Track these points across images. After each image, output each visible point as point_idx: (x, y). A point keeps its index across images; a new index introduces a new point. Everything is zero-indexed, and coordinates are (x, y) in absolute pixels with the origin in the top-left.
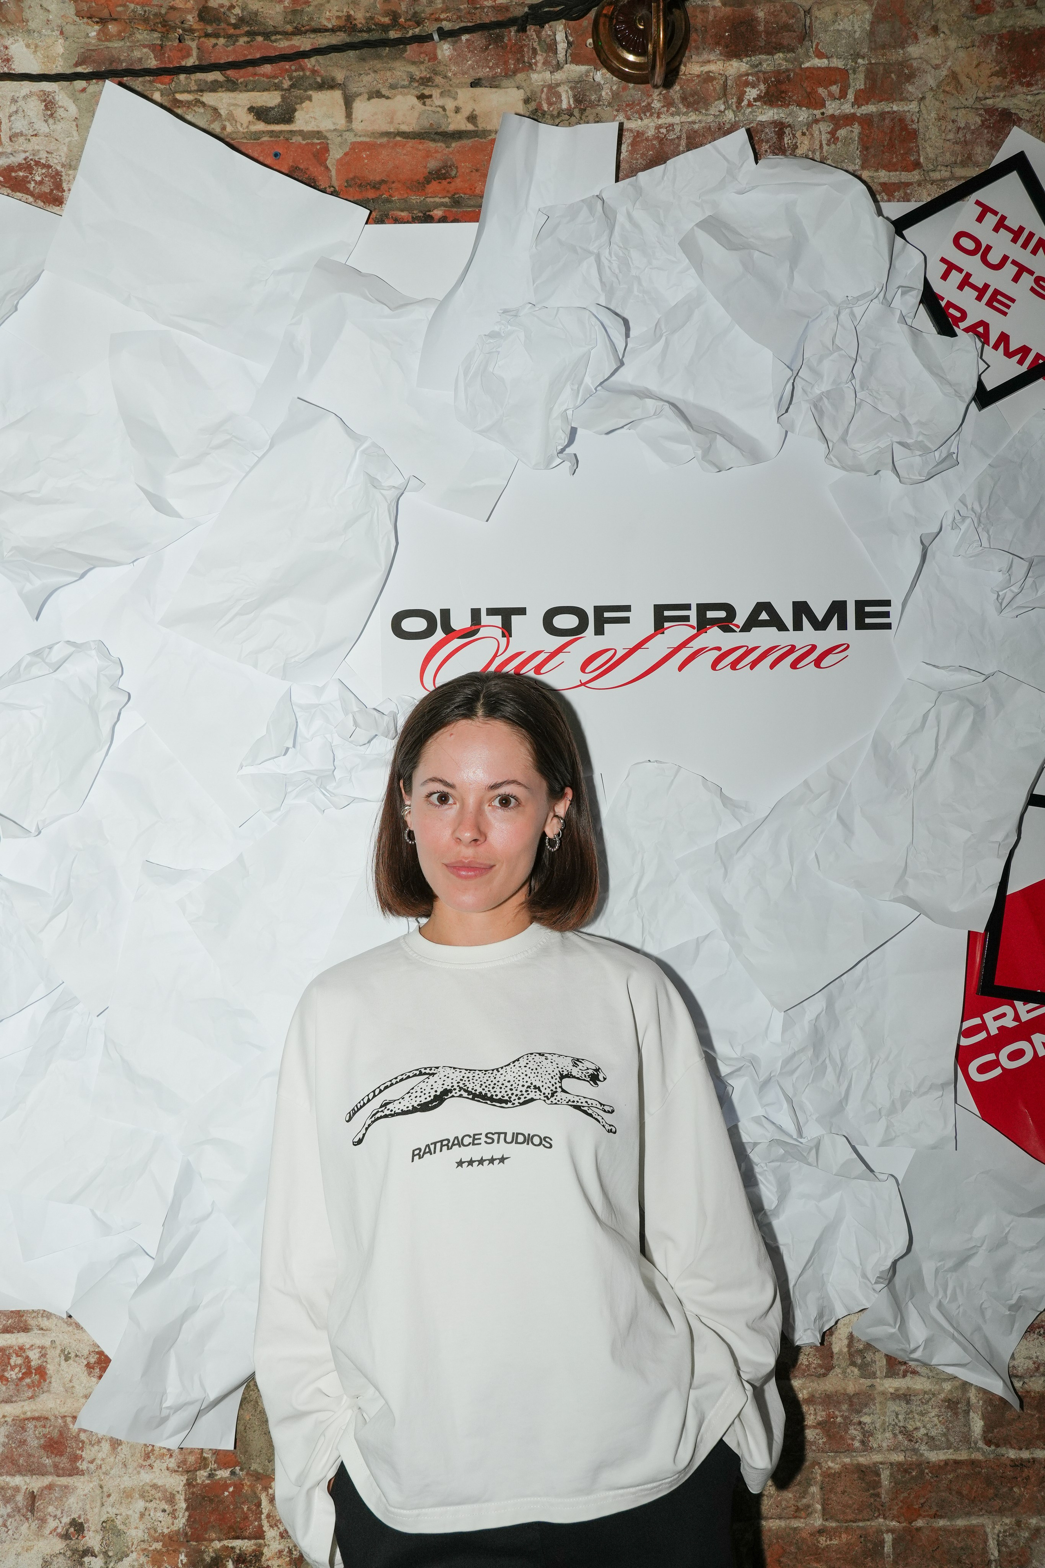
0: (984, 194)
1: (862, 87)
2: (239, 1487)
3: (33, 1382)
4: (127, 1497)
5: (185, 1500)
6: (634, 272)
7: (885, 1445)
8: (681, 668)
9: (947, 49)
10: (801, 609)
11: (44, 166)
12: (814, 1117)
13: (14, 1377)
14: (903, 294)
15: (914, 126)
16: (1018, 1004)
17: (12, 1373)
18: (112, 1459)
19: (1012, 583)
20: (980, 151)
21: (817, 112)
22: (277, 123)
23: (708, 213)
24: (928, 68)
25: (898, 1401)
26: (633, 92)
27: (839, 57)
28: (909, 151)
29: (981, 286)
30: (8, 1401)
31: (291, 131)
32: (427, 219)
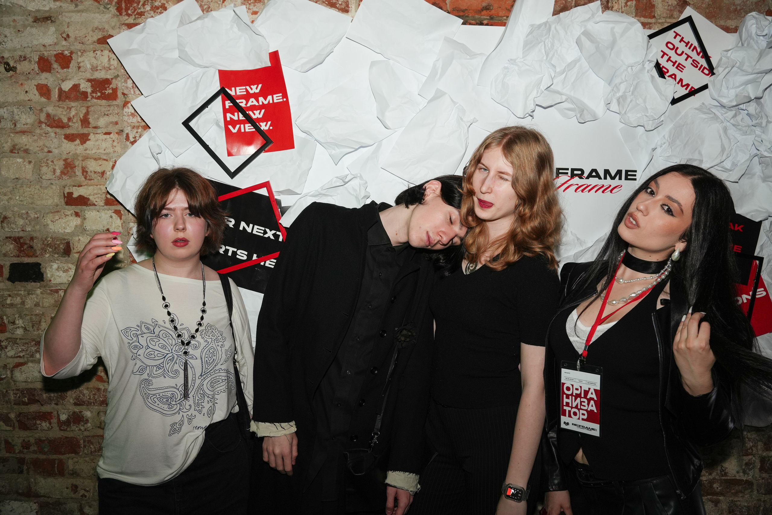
0: (677, 29)
6: (555, 47)
8: (564, 191)
10: (607, 172)
14: (649, 64)
15: (654, 3)
20: (676, 14)
23: (583, 30)
28: (652, 12)
29: (674, 61)
32: (481, 24)
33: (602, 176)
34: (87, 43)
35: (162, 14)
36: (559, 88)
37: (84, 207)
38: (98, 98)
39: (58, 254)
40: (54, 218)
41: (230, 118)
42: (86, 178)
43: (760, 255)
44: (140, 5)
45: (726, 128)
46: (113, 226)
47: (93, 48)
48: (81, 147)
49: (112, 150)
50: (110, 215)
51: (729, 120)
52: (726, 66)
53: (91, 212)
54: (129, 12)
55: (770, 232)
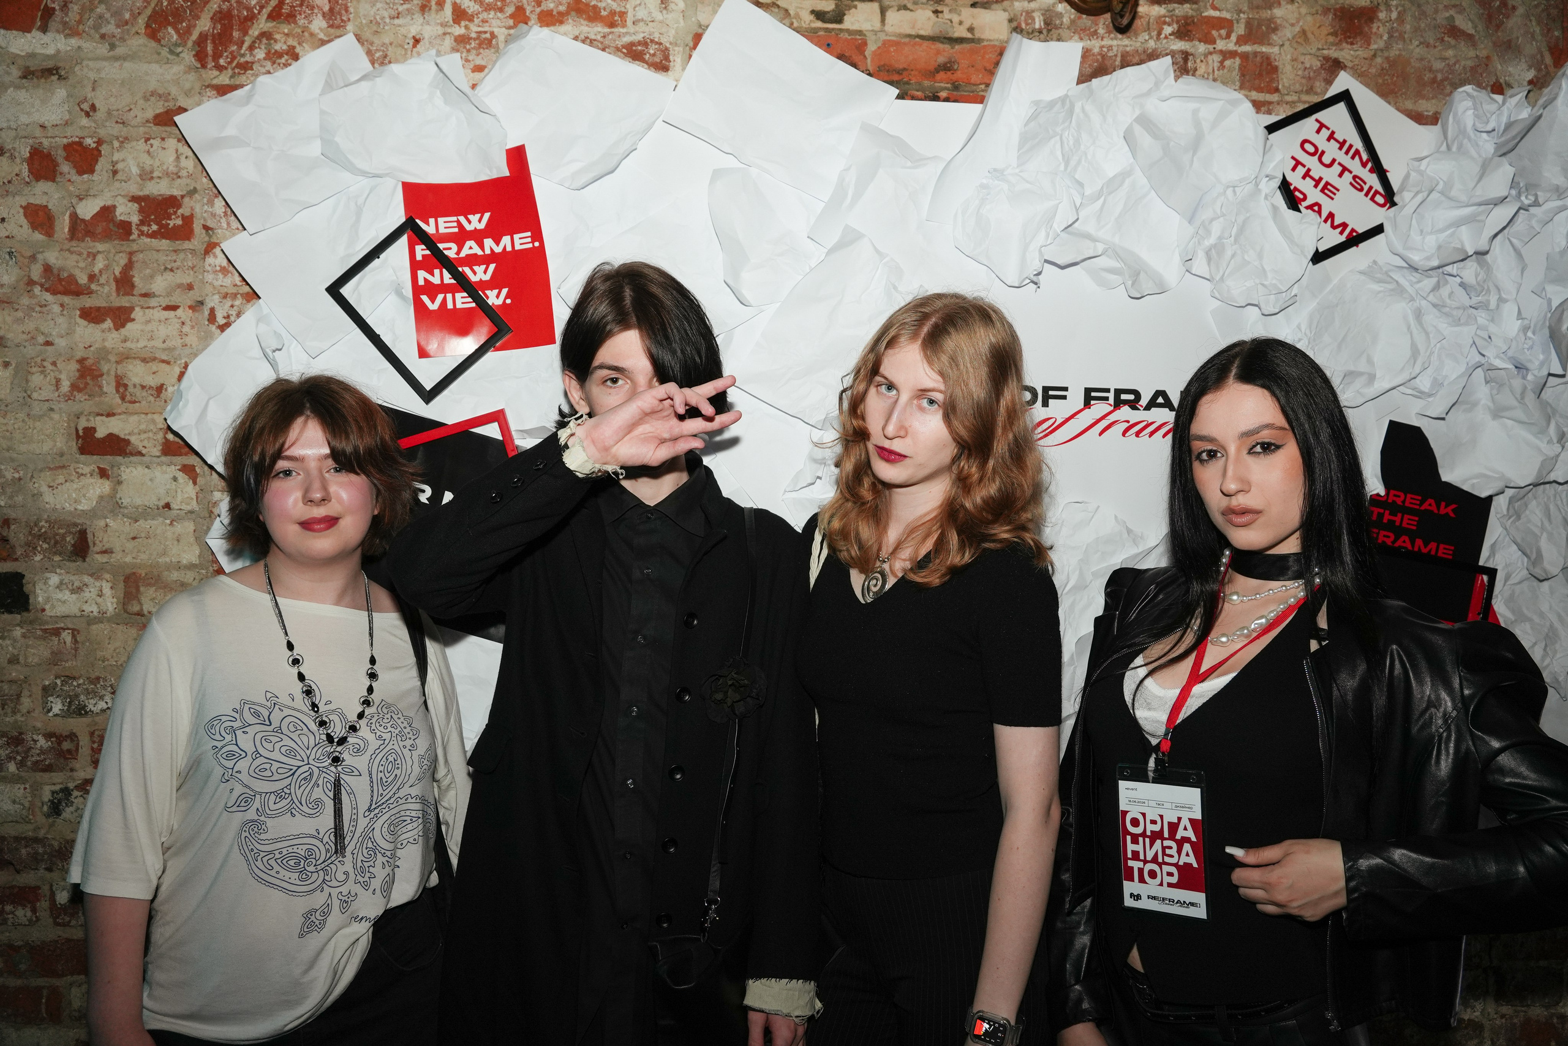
0: (1322, 115)
1: (1243, 33)
6: (1082, 147)
8: (1100, 434)
9: (1300, 14)
11: (657, 43)
14: (1269, 182)
15: (1276, 64)
20: (1319, 85)
21: (1211, 47)
22: (832, 22)
23: (1137, 112)
24: (1287, 25)
26: (1085, 21)
27: (1227, 11)
28: (1272, 80)
29: (1317, 178)
31: (841, 30)
32: (935, 98)
34: (133, 123)
35: (289, 68)
36: (1090, 228)
37: (119, 459)
38: (153, 235)
39: (60, 554)
40: (54, 480)
41: (425, 279)
42: (123, 398)
43: (1490, 565)
44: (244, 48)
45: (1420, 311)
46: (179, 498)
47: (145, 133)
48: (115, 334)
49: (180, 341)
50: (172, 476)
51: (1425, 296)
52: (1419, 188)
53: (134, 470)
54: (222, 62)
55: (1509, 518)
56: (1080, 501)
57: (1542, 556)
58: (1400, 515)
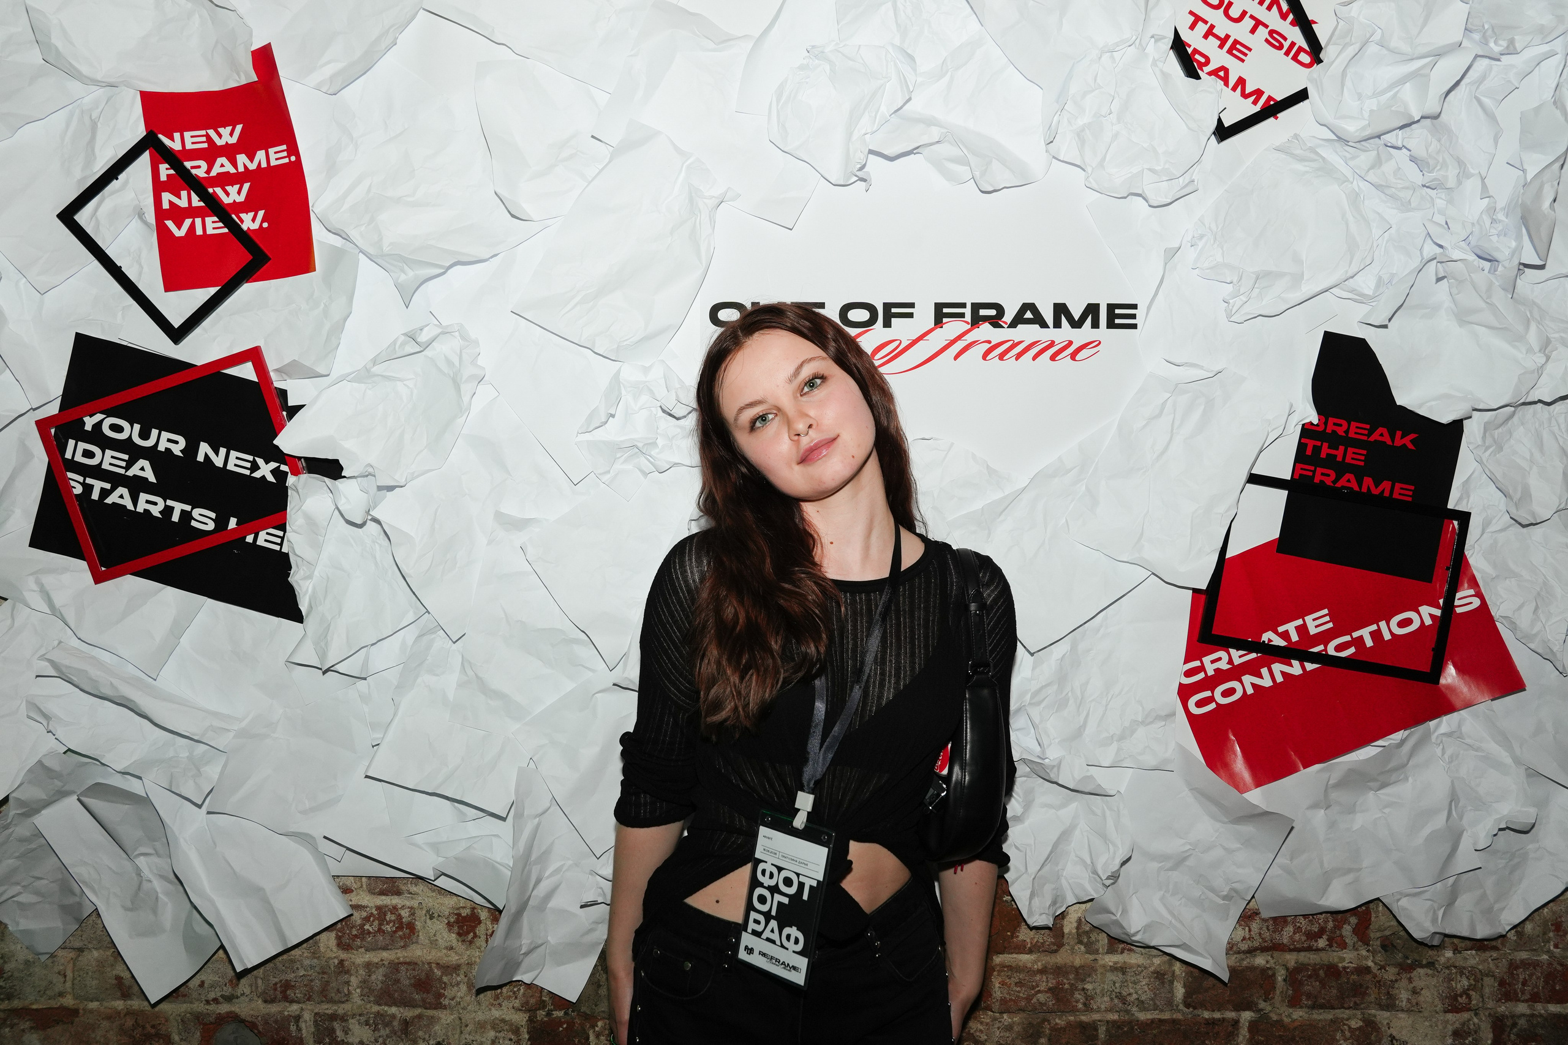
2: (571, 1024)
3: (404, 934)
4: (481, 1028)
5: (528, 1033)
6: (925, 16)
7: (1103, 1007)
8: (956, 358)
10: (1061, 310)
12: (1057, 741)
13: (390, 930)
14: (1156, 41)
16: (1232, 651)
17: (388, 926)
18: (469, 998)
19: (1242, 291)
25: (1115, 973)
29: (1223, 36)
30: (385, 948)
33: (1049, 319)
36: (924, 109)
41: (171, 202)
43: (1462, 508)
45: (1357, 194)
51: (1363, 175)
52: (1348, 40)
55: (1487, 449)
56: (926, 438)
57: (1530, 496)
58: (1341, 448)
